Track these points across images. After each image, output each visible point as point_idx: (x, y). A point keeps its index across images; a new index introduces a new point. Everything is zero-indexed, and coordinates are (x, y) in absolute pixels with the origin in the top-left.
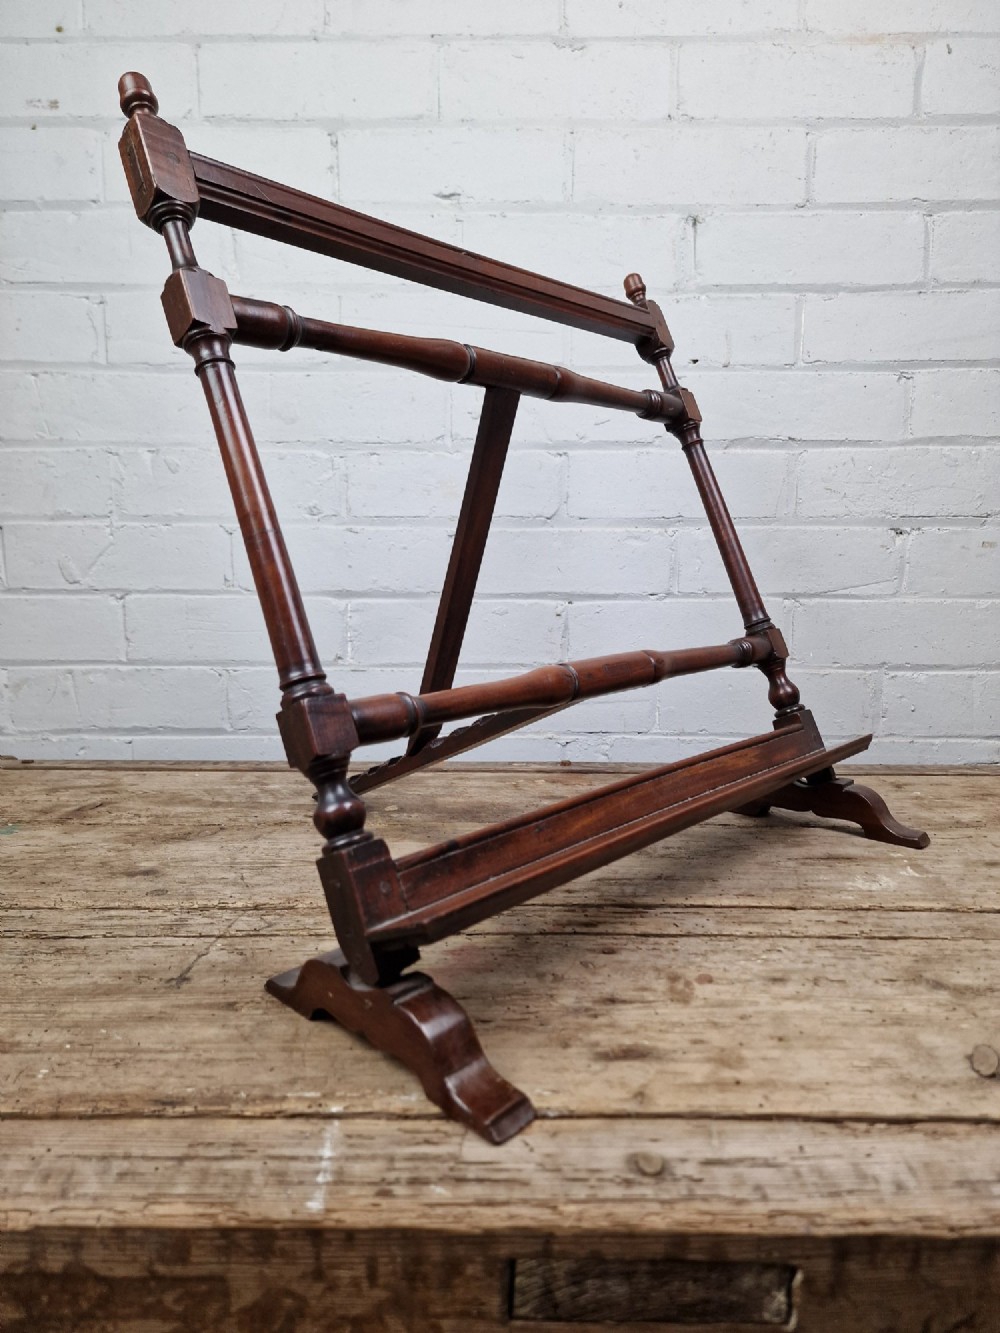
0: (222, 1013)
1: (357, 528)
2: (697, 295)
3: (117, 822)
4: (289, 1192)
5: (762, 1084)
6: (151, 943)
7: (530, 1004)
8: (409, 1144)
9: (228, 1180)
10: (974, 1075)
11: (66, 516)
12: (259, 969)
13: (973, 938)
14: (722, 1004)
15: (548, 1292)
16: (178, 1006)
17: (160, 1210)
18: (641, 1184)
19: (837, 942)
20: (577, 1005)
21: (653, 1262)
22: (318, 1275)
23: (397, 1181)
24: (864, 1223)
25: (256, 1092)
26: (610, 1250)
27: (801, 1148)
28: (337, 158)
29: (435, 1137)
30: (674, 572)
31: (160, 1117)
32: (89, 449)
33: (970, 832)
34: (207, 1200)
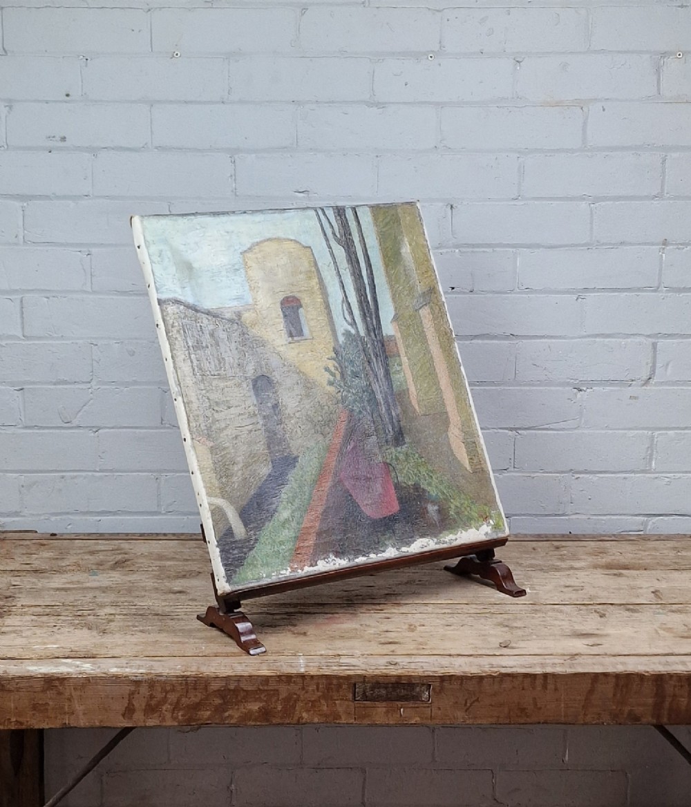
2: (453, 250)
4: (294, 668)
8: (324, 660)
9: (276, 666)
10: (500, 646)
11: (64, 382)
13: (533, 613)
14: (426, 632)
15: (364, 693)
18: (390, 666)
19: (478, 615)
20: (374, 632)
21: (392, 683)
22: (303, 688)
23: (323, 666)
24: (449, 673)
26: (381, 680)
27: (437, 660)
28: (235, 170)
29: (332, 659)
32: (79, 342)
33: (573, 572)
34: (273, 670)
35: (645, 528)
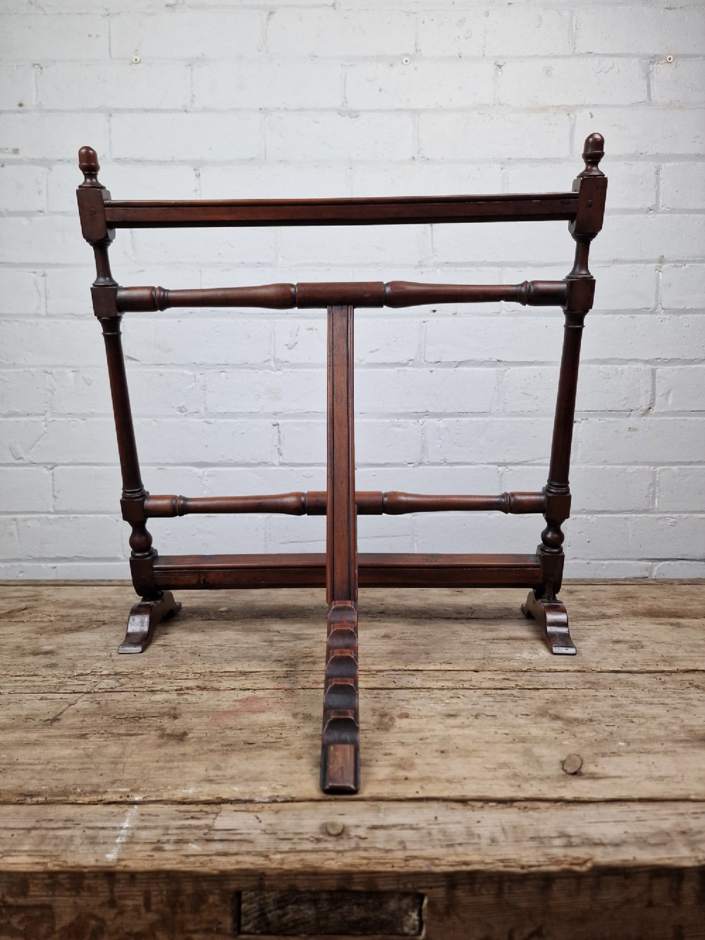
0: (76, 740)
1: (212, 420)
2: (434, 269)
3: (33, 620)
4: (96, 848)
5: (422, 779)
6: (39, 698)
7: (284, 733)
8: (180, 819)
9: (58, 841)
10: (563, 773)
11: (16, 414)
12: (108, 713)
13: (590, 688)
14: (411, 731)
15: (263, 914)
16: (48, 737)
17: (10, 860)
18: (326, 841)
19: (499, 692)
20: (315, 733)
21: (330, 892)
22: (112, 903)
23: (168, 841)
24: (466, 863)
25: (88, 788)
26: (302, 885)
27: (436, 818)
28: (200, 184)
29: (198, 815)
30: (424, 449)
31: (21, 804)
32: (32, 370)
33: (609, 621)
34: (41, 854)
35: (651, 573)
